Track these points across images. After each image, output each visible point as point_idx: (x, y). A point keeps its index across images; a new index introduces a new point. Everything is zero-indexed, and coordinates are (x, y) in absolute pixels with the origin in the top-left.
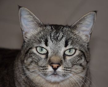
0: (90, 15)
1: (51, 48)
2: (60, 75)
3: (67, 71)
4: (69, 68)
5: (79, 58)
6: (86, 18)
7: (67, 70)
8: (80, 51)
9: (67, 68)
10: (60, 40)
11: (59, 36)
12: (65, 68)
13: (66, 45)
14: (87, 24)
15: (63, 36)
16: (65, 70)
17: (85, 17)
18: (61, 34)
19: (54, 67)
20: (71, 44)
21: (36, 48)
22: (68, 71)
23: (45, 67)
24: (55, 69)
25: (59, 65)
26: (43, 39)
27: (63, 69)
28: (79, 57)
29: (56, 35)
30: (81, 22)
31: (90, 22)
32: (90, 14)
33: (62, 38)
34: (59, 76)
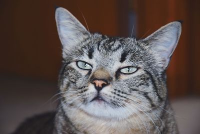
0: (171, 27)
1: (97, 61)
2: (107, 100)
3: (119, 97)
4: (122, 93)
5: (142, 81)
6: (164, 31)
7: (118, 95)
8: (145, 71)
9: (119, 91)
10: (114, 51)
11: (113, 45)
12: (115, 90)
13: (123, 59)
14: (166, 42)
15: (120, 46)
16: (115, 93)
17: (163, 29)
18: (117, 43)
19: (97, 85)
20: (131, 59)
21: (77, 62)
22: (122, 96)
23: (85, 87)
24: (99, 89)
25: (106, 83)
26: (86, 48)
27: (112, 92)
28: (142, 79)
29: (109, 43)
30: (157, 38)
31: (171, 38)
32: (172, 25)
33: (118, 48)
34: (106, 104)
